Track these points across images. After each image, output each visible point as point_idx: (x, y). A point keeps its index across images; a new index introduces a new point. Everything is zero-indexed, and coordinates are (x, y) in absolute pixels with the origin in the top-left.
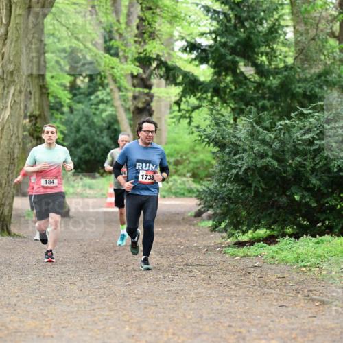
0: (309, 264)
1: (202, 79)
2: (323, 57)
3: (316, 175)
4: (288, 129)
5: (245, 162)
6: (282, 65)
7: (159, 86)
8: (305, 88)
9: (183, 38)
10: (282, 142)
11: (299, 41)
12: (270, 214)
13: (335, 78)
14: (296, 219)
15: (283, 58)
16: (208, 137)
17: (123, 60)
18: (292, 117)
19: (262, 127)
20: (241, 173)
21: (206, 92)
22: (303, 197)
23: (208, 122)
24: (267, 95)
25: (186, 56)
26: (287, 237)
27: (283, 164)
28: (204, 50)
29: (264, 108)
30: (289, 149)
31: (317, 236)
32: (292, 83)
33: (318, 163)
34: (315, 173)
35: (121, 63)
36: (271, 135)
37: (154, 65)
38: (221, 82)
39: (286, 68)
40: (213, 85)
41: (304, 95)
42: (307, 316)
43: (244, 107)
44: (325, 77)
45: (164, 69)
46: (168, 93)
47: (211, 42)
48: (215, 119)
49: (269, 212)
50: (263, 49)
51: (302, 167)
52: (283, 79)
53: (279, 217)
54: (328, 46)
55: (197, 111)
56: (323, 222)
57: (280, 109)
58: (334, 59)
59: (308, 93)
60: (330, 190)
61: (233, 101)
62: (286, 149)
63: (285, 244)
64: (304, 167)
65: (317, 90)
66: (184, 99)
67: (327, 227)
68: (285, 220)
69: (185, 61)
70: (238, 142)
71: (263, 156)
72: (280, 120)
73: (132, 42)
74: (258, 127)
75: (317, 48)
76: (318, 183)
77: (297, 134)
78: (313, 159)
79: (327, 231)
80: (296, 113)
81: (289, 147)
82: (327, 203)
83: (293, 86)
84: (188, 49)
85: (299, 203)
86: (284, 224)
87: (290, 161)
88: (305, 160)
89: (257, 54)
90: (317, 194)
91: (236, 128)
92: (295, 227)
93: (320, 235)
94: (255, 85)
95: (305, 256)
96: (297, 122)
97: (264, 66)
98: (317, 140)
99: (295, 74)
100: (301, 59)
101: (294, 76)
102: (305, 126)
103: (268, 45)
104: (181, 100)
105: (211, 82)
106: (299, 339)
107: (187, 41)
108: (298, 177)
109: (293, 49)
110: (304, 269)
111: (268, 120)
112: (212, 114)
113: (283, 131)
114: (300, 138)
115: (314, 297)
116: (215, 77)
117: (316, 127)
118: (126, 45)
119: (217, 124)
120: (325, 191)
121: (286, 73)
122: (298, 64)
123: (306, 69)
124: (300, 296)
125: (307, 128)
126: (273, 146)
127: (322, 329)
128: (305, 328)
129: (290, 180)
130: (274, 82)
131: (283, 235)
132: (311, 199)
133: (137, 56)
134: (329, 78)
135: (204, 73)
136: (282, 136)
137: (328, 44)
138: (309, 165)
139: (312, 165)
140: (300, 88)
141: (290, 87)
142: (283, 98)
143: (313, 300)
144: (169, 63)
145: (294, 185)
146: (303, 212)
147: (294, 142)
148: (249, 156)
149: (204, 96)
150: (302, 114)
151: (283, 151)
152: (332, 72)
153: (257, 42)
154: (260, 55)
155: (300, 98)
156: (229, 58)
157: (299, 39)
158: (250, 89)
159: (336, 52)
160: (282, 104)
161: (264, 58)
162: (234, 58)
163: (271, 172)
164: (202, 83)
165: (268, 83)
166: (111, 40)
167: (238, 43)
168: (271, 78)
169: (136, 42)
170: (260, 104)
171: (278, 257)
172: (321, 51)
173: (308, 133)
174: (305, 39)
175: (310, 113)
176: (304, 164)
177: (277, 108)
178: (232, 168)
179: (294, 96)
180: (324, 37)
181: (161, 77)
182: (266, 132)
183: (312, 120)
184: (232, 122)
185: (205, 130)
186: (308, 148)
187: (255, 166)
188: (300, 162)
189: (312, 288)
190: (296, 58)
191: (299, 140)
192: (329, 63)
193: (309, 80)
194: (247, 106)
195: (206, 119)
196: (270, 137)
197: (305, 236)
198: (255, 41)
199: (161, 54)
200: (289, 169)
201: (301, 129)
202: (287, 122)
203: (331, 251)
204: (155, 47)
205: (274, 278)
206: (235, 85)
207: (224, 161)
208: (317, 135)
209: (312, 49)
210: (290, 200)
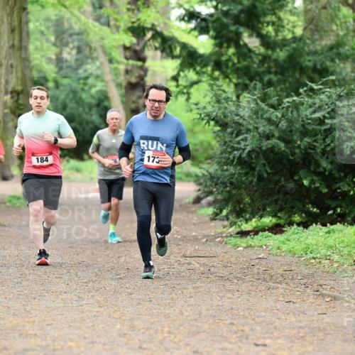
0: (318, 255)
1: (201, 51)
2: (334, 27)
3: (327, 158)
4: (296, 106)
5: (249, 143)
6: (289, 36)
7: (154, 58)
8: (315, 61)
9: (181, 6)
10: (290, 122)
11: (309, 10)
12: (276, 201)
13: (348, 50)
14: (304, 206)
15: (292, 29)
16: (208, 115)
17: (114, 30)
18: (300, 94)
19: (268, 105)
20: (244, 155)
21: (206, 65)
22: (312, 182)
23: (208, 99)
24: (273, 70)
25: (183, 25)
26: (295, 226)
27: (290, 146)
28: (204, 20)
29: (270, 84)
30: (297, 129)
31: (328, 225)
32: (301, 56)
33: (329, 145)
34: (326, 156)
35: (112, 33)
36: (277, 114)
37: (149, 35)
38: (222, 55)
39: (295, 39)
40: (214, 58)
41: (315, 69)
42: (316, 313)
43: (248, 82)
44: (338, 49)
45: (159, 40)
46: (164, 67)
47: (212, 11)
48: (216, 95)
49: (275, 198)
50: (269, 18)
51: (311, 149)
52: (292, 51)
53: (286, 203)
54: (340, 15)
55: (195, 86)
56: (335, 210)
57: (287, 85)
58: (347, 29)
59: (319, 67)
60: (342, 174)
61: (235, 76)
62: (294, 128)
63: (293, 233)
64: (314, 149)
65: (328, 63)
66: (182, 74)
67: (339, 215)
68: (292, 207)
69: (183, 31)
70: (241, 121)
71: (268, 137)
72: (287, 97)
73: (125, 10)
74: (263, 105)
75: (329, 17)
76: (329, 166)
77: (306, 112)
78: (324, 139)
79: (339, 219)
80: (305, 88)
81: (297, 126)
82: (339, 188)
83: (302, 60)
84: (186, 18)
85: (308, 189)
86: (291, 212)
87: (299, 142)
88: (315, 141)
89: (262, 23)
90: (328, 179)
91: (238, 106)
92: (304, 215)
93: (332, 224)
94: (260, 57)
95: (315, 247)
96: (306, 99)
97: (270, 37)
98: (328, 119)
99: (304, 45)
100: (311, 29)
101: (303, 48)
102: (315, 104)
103: (275, 14)
104: (178, 74)
105: (211, 54)
106: (308, 338)
107: (185, 9)
108: (307, 160)
109: (302, 18)
110: (313, 261)
111: (274, 96)
112: (212, 89)
113: (290, 109)
114: (309, 117)
115: (324, 292)
116: (217, 49)
117: (327, 104)
118: (118, 13)
119: (218, 102)
120: (337, 175)
121: (294, 45)
122: (308, 34)
123: (316, 40)
124: (308, 291)
125: (317, 106)
126: (280, 125)
127: (333, 328)
128: (315, 326)
129: (298, 163)
130: (281, 55)
131: (291, 224)
132: (321, 184)
133: (130, 25)
134: (342, 50)
135: (204, 44)
136: (290, 114)
137: (341, 14)
138: (319, 147)
139: (323, 147)
140: (309, 61)
141: (298, 60)
142: (291, 73)
143: (323, 295)
144: (166, 33)
145: (303, 168)
146: (312, 198)
147: (303, 121)
148: (253, 137)
149: (204, 70)
150: (312, 90)
151: (291, 131)
152: (345, 44)
153: (263, 10)
154: (265, 25)
155: (310, 73)
156: (233, 28)
157: (309, 7)
158: (255, 63)
159: (349, 22)
160: (290, 79)
161: (270, 29)
162: (238, 29)
163: (277, 154)
164: (201, 56)
165: (274, 56)
166: (101, 8)
167: (242, 11)
168: (278, 50)
169: (128, 10)
170: (266, 79)
171: (284, 248)
172: (333, 21)
173: (318, 112)
174: (316, 7)
175: (321, 89)
176: (315, 146)
177: (285, 84)
178: (234, 149)
179: (303, 70)
180: (336, 5)
181: (156, 48)
182: (272, 110)
183: (322, 96)
184: (234, 98)
185: (205, 108)
186: (318, 127)
187: (260, 148)
188: (309, 143)
189: (321, 282)
190: (305, 29)
191: (308, 119)
192: (341, 33)
193: (320, 52)
194: (251, 81)
195: (206, 95)
196: (277, 116)
197: (314, 225)
198: (260, 9)
199: (156, 23)
200: (297, 151)
201: (310, 107)
202: (295, 98)
203: (343, 241)
204: (149, 16)
205: (280, 271)
206: (238, 58)
207: (225, 142)
208: (328, 113)
209: (323, 19)
210: (298, 185)
